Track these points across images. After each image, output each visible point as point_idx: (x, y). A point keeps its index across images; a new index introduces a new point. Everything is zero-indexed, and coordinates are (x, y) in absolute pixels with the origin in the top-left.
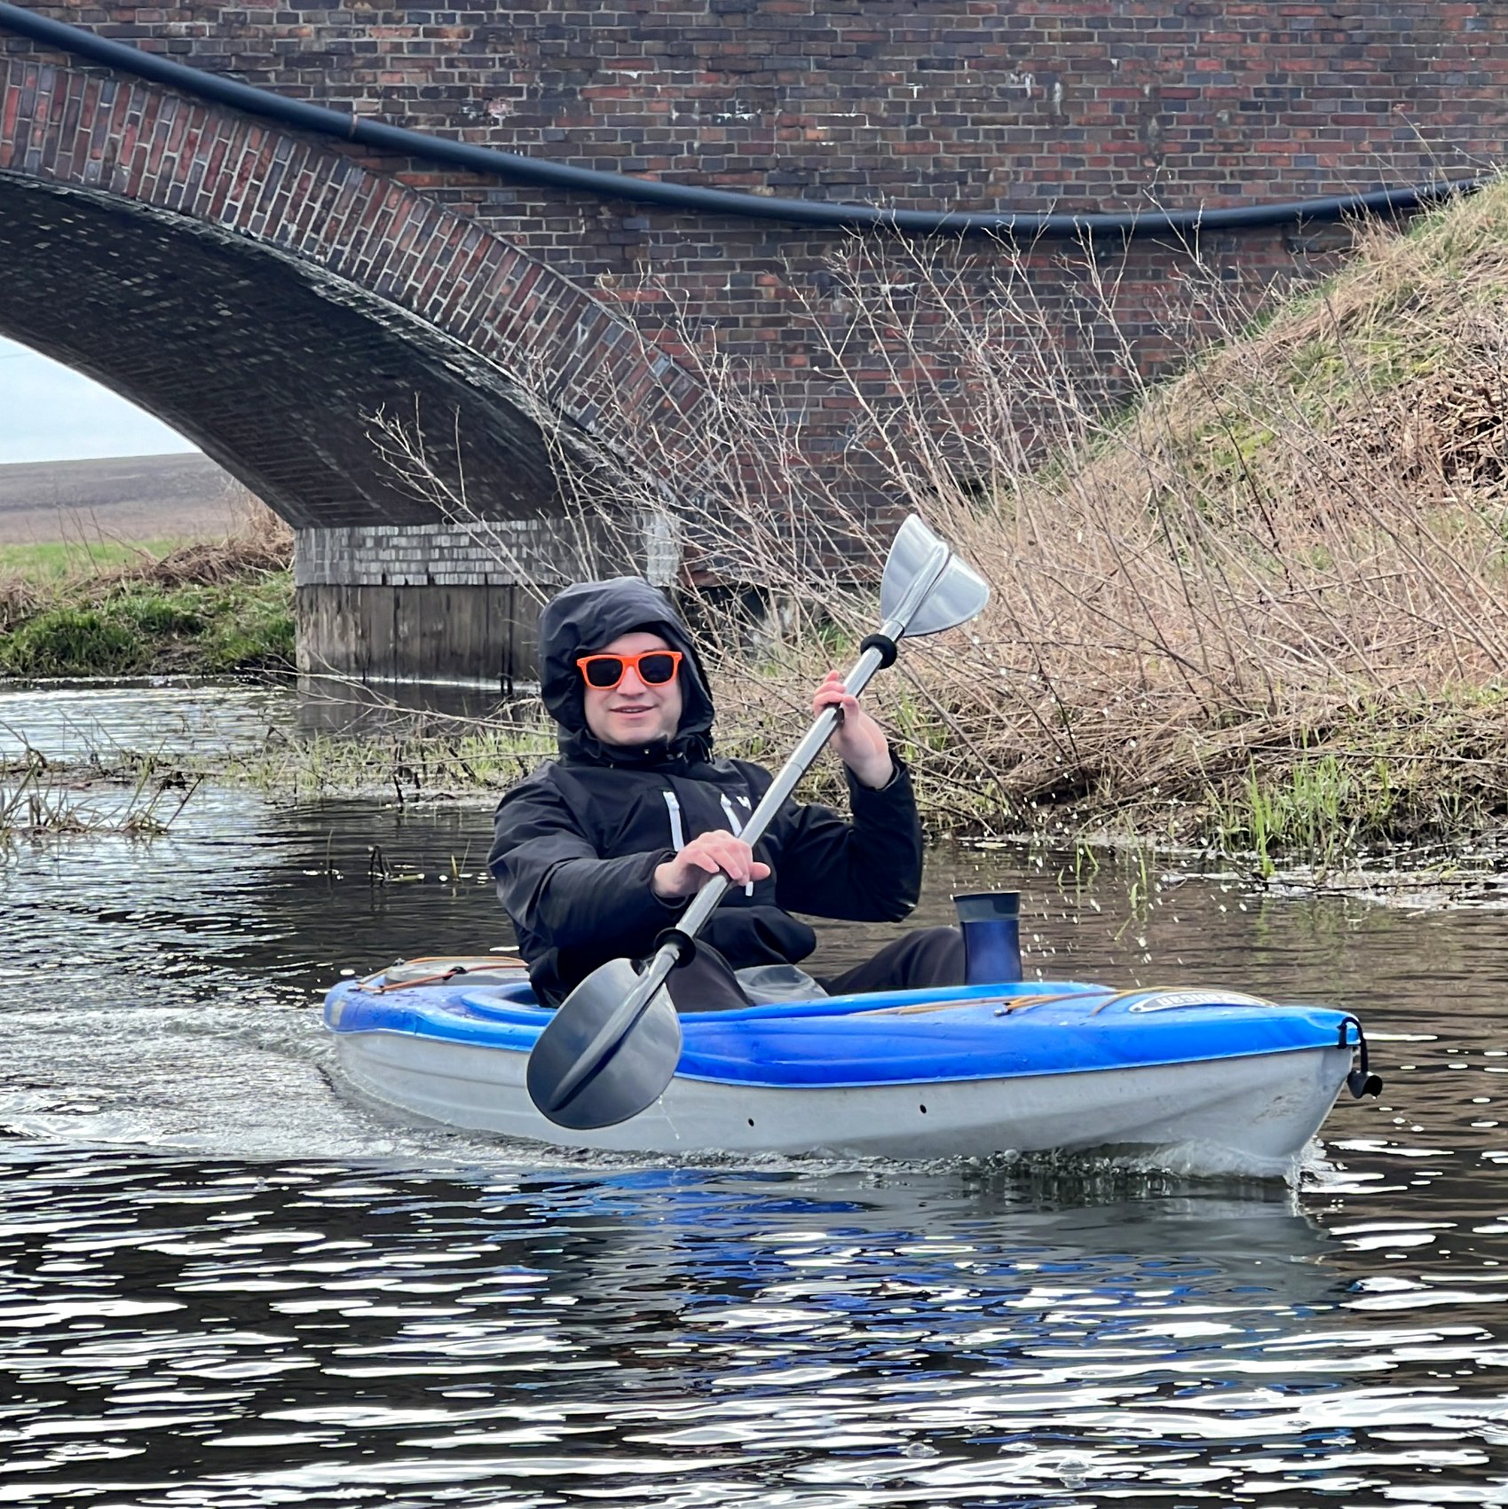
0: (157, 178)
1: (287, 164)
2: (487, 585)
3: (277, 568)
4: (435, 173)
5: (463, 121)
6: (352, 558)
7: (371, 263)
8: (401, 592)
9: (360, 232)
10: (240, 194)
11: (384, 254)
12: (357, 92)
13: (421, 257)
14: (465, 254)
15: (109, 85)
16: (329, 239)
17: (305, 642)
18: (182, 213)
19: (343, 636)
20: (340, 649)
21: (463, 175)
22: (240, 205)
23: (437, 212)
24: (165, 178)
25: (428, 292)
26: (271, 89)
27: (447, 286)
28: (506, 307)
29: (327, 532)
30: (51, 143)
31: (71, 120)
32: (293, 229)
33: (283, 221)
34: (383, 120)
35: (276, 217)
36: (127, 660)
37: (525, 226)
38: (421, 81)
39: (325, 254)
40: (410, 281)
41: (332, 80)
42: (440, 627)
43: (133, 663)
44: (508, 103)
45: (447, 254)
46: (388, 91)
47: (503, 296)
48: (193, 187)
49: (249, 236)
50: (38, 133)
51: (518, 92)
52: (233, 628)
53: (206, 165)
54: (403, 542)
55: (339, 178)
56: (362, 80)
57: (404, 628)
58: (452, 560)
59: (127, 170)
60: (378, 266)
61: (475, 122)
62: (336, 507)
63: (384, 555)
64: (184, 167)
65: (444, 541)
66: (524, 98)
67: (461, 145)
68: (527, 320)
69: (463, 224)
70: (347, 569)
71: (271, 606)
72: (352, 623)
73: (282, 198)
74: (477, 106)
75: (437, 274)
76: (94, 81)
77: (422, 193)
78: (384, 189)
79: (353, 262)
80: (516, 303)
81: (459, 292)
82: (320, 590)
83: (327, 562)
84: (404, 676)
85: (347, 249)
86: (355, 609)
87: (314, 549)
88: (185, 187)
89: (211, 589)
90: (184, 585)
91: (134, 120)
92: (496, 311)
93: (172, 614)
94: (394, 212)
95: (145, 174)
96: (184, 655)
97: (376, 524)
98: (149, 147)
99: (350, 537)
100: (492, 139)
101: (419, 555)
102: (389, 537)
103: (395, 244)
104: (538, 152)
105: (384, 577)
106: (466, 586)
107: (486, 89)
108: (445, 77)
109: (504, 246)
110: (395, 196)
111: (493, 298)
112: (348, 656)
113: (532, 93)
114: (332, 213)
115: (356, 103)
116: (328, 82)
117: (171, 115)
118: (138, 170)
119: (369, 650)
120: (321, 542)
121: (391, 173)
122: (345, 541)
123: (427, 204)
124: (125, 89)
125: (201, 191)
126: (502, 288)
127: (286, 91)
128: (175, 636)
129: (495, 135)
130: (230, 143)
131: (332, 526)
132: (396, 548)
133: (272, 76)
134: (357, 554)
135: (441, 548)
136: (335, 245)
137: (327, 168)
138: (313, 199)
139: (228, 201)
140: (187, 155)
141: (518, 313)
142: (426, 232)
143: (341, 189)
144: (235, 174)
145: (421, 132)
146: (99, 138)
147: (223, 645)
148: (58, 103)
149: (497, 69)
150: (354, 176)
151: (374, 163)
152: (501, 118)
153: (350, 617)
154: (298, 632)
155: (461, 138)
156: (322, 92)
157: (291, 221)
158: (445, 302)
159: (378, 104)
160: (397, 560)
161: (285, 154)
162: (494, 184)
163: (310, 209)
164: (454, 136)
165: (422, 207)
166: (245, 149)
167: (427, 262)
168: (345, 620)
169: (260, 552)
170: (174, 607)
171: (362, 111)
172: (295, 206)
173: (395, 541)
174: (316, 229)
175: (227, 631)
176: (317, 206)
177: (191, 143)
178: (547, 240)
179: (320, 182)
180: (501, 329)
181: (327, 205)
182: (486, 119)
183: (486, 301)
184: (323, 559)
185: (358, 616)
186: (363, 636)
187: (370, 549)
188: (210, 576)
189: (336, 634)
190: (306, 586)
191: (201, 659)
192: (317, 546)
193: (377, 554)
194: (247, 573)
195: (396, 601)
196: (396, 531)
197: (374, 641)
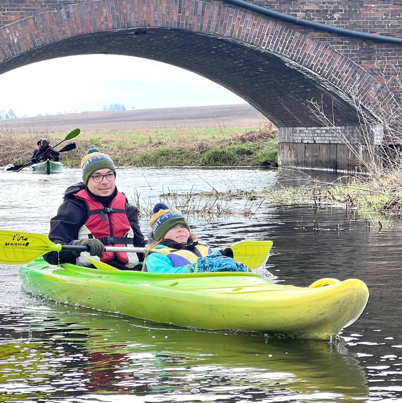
0: (245, 35)
1: (279, 31)
2: (330, 144)
3: (272, 138)
4: (319, 33)
5: (326, 19)
6: (293, 135)
7: (302, 58)
8: (306, 145)
9: (299, 49)
10: (267, 39)
11: (305, 55)
12: (298, 11)
13: (315, 56)
14: (327, 55)
15: (233, 9)
16: (290, 51)
17: (280, 157)
18: (252, 44)
19: (290, 156)
20: (290, 159)
21: (327, 34)
22: (267, 42)
23: (319, 44)
24: (247, 35)
25: (317, 65)
26: (275, 10)
27: (322, 64)
28: (338, 70)
29: (286, 128)
30: (217, 25)
31: (222, 19)
32: (281, 48)
33: (278, 46)
34: (305, 19)
35: (276, 45)
36: (233, 162)
37: (343, 47)
38: (316, 8)
39: (289, 55)
40: (312, 62)
41: (292, 8)
42: (317, 154)
43: (234, 162)
44: (339, 14)
45: (322, 55)
46: (307, 11)
47: (337, 67)
48: (254, 37)
49: (269, 50)
50: (214, 23)
51: (341, 11)
52: (261, 153)
53: (258, 31)
54: (307, 131)
55: (293, 35)
56: (300, 8)
57: (307, 154)
58: (321, 137)
59: (237, 32)
60: (303, 58)
61: (330, 19)
62: (289, 122)
63: (302, 135)
64: (252, 31)
65: (318, 131)
66: (343, 12)
67: (326, 26)
68: (343, 73)
69: (326, 47)
70: (292, 138)
71: (271, 148)
72: (293, 153)
73: (278, 40)
74: (330, 15)
75: (319, 61)
76: (228, 9)
77: (315, 38)
78: (305, 38)
79: (297, 57)
80: (340, 68)
81: (325, 65)
82: (284, 144)
83: (286, 136)
84: (307, 167)
85: (295, 54)
86: (294, 149)
87: (283, 133)
88: (252, 37)
89: (255, 143)
90: (248, 142)
91: (239, 19)
92: (335, 71)
93: (244, 150)
94: (308, 44)
95: (242, 33)
96: (248, 161)
97: (300, 127)
98: (243, 26)
99: (293, 130)
100: (335, 24)
101: (311, 135)
102: (303, 130)
103: (308, 52)
104: (347, 27)
105: (302, 141)
106: (324, 143)
107: (333, 10)
108: (322, 7)
109: (337, 53)
110: (308, 40)
111: (334, 67)
112: (292, 161)
113: (345, 11)
114: (291, 44)
115: (298, 14)
116: (291, 9)
117: (249, 17)
118: (240, 32)
119: (298, 160)
120: (285, 132)
121: (307, 33)
122: (291, 131)
123: (317, 42)
124: (237, 11)
125: (256, 38)
126: (337, 64)
127: (279, 11)
128: (245, 155)
129: (335, 23)
130: (264, 25)
131: (288, 127)
132: (305, 133)
133: (276, 7)
134: (294, 134)
135: (318, 133)
136: (292, 53)
137: (290, 32)
138: (286, 40)
139: (264, 41)
140: (253, 28)
141: (341, 71)
142: (316, 49)
143: (294, 37)
144: (266, 33)
145: (315, 22)
146: (230, 23)
147: (258, 158)
148: (219, 14)
149: (336, 4)
150: (297, 34)
151: (303, 30)
152: (337, 18)
153: (292, 151)
154: (278, 155)
155: (326, 23)
156: (289, 11)
157: (280, 46)
158: (321, 68)
159: (304, 14)
160: (306, 136)
161: (279, 28)
162: (335, 36)
163: (285, 43)
164: (324, 23)
165: (315, 42)
166: (268, 27)
167: (316, 57)
168: (291, 152)
169: (268, 133)
170: (245, 148)
171: (300, 17)
172: (281, 42)
173: (305, 131)
174: (287, 48)
175: (259, 154)
176: (287, 42)
177: (254, 25)
178: (349, 51)
179: (288, 35)
180: (336, 75)
181: (290, 42)
182: (333, 18)
183: (332, 68)
184: (285, 135)
185: (295, 151)
186: (296, 156)
187: (298, 133)
188: (255, 139)
189: (289, 155)
190: (281, 143)
191: (252, 162)
192: (284, 132)
193: (300, 135)
194: (264, 139)
195: (305, 147)
196: (305, 128)
197: (299, 158)
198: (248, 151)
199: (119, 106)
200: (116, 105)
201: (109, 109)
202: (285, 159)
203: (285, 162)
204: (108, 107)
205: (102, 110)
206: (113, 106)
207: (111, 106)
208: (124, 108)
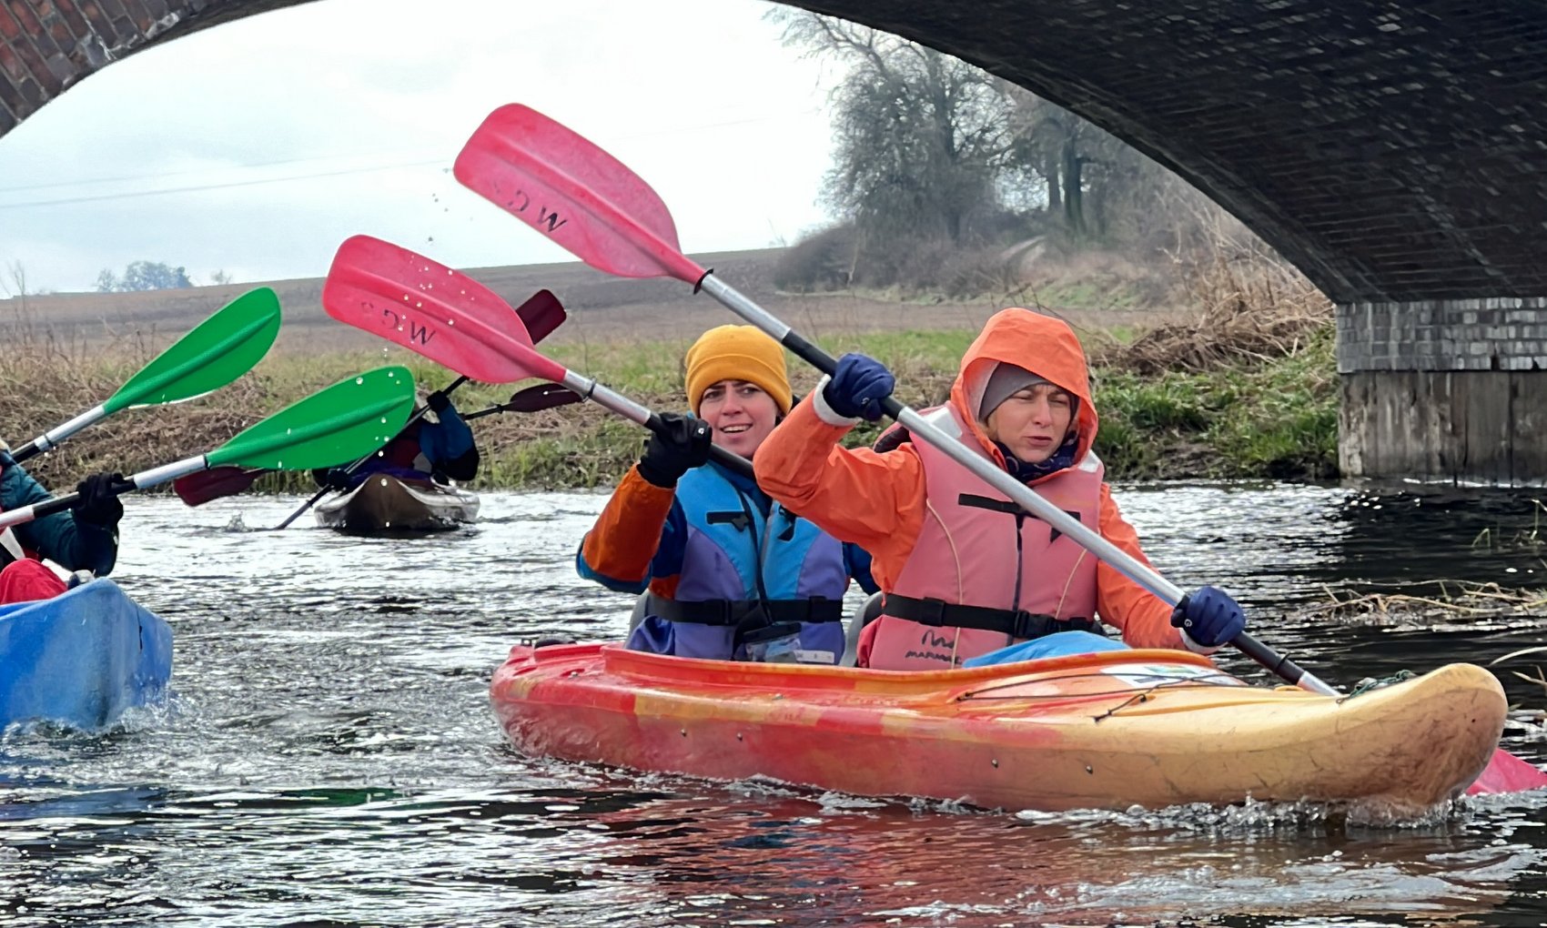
3: (1277, 353)
6: (1437, 337)
8: (1525, 378)
17: (1353, 439)
19: (1418, 433)
20: (1414, 447)
29: (1394, 309)
52: (1248, 424)
54: (1530, 316)
57: (1525, 423)
62: (1422, 275)
63: (1491, 333)
70: (1428, 350)
71: (1291, 396)
72: (1434, 416)
82: (1381, 378)
83: (1393, 344)
86: (1440, 398)
87: (1370, 327)
89: (1202, 378)
93: (1170, 407)
97: (1481, 295)
99: (1434, 315)
102: (1503, 312)
105: (1495, 360)
112: (1427, 458)
119: (1465, 448)
120: (1383, 321)
122: (1424, 317)
128: (1175, 432)
131: (1401, 294)
132: (1519, 324)
134: (1447, 333)
153: (1433, 409)
154: (1342, 429)
160: (1519, 338)
168: (1423, 414)
169: (1255, 333)
173: (1516, 316)
175: (1242, 427)
184: (1387, 338)
185: (1447, 407)
186: (1454, 432)
187: (1471, 326)
188: (1196, 362)
189: (1408, 429)
190: (1357, 372)
191: (1218, 461)
192: (1376, 323)
193: (1483, 333)
194: (1241, 359)
195: (1514, 392)
196: (1518, 303)
197: (1473, 439)
198: (1187, 412)
199: (162, 269)
200: (150, 268)
201: (124, 285)
202: (1386, 447)
203: (1388, 459)
204: (120, 274)
205: (94, 290)
206: (140, 272)
207: (131, 272)
208: (184, 281)
